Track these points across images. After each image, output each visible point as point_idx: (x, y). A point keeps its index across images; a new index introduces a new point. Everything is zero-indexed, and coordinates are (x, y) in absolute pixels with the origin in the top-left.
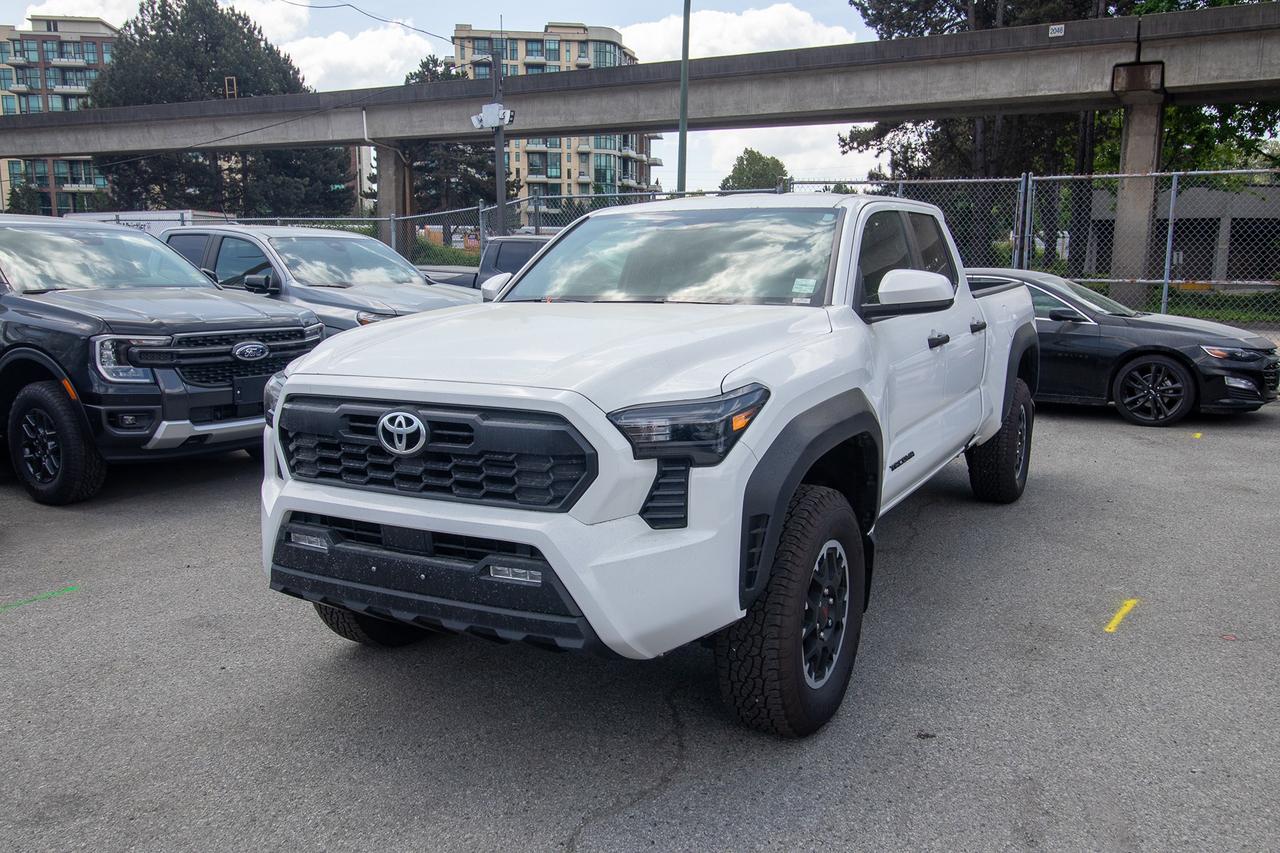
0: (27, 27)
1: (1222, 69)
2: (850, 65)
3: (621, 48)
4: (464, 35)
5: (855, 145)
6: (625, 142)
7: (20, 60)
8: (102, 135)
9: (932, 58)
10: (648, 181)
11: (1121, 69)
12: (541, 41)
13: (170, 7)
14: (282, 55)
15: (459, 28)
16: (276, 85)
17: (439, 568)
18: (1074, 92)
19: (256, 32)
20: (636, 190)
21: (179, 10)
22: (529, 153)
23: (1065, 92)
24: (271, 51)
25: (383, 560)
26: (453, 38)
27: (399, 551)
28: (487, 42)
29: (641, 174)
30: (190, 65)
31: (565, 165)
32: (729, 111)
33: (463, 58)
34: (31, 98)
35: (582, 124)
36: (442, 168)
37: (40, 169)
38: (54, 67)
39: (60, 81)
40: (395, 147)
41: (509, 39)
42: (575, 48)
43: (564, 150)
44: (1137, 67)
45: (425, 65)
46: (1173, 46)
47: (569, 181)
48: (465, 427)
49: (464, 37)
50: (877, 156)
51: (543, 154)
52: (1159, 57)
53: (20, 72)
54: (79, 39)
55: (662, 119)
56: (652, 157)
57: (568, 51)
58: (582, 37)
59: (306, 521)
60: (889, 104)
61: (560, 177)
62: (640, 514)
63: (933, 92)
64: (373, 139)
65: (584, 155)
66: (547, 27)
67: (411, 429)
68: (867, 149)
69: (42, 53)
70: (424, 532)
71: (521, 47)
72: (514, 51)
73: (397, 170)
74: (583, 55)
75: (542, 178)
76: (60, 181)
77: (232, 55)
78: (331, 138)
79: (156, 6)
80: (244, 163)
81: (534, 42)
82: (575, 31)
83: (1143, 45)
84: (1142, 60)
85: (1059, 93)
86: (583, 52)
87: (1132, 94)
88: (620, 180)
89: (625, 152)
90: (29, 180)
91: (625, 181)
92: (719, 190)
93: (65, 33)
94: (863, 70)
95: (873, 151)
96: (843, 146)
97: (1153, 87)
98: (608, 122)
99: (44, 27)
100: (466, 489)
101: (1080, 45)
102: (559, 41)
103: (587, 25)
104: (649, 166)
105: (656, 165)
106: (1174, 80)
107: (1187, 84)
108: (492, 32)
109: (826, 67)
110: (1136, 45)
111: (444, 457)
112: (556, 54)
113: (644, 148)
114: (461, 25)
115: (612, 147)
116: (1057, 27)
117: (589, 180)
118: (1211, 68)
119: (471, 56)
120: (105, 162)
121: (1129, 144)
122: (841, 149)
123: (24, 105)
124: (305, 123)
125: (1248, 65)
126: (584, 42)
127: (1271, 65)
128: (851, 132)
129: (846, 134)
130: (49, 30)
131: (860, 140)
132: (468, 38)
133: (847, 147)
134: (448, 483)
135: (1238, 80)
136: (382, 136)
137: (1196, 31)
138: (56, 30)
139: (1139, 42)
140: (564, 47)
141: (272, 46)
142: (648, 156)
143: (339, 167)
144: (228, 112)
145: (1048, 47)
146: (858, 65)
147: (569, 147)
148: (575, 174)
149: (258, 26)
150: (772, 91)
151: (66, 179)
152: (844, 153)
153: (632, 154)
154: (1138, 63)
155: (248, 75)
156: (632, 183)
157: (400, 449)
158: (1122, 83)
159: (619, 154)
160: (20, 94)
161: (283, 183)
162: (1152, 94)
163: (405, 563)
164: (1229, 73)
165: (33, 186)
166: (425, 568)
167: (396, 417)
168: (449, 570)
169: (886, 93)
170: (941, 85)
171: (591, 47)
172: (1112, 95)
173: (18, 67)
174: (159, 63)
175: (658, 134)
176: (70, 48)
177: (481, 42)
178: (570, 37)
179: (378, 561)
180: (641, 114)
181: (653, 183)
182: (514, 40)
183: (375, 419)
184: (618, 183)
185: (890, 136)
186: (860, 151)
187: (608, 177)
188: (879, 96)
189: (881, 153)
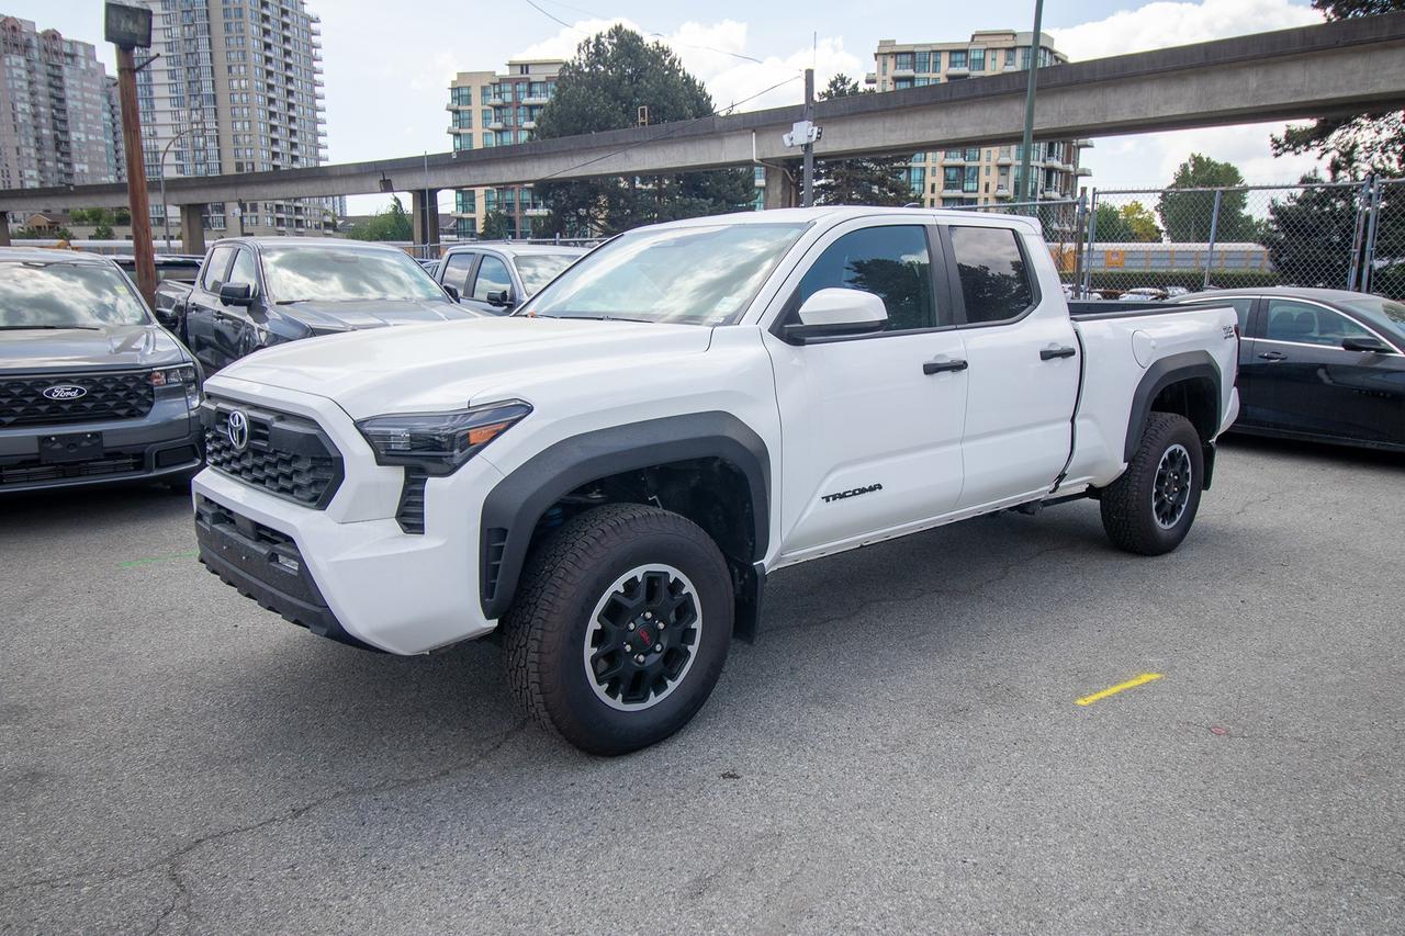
0: (505, 72)
2: (1270, 56)
3: (1052, 52)
4: (887, 50)
5: (1292, 146)
6: (1050, 153)
7: (498, 101)
8: (536, 164)
10: (1074, 193)
12: (965, 51)
13: (603, 45)
14: (697, 83)
15: (883, 44)
16: (690, 112)
19: (676, 63)
21: (610, 47)
22: (945, 167)
24: (689, 81)
26: (876, 55)
28: (910, 56)
29: (1066, 185)
30: (616, 97)
31: (983, 179)
32: (1124, 114)
33: (884, 74)
34: (504, 134)
35: (963, 136)
36: (845, 185)
37: (509, 196)
38: (524, 106)
39: (528, 117)
40: (784, 166)
41: (934, 51)
42: (1001, 56)
43: (983, 163)
45: (833, 84)
47: (986, 195)
48: (263, 426)
49: (888, 53)
50: (1320, 158)
51: (962, 168)
53: (497, 111)
54: (544, 79)
55: (1048, 127)
56: (1080, 166)
57: (994, 59)
58: (1011, 44)
60: (1317, 97)
61: (977, 191)
62: (395, 518)
63: (1375, 81)
64: (761, 160)
65: (1004, 168)
66: (973, 36)
67: (240, 426)
68: (1306, 150)
69: (515, 93)
71: (945, 59)
72: (937, 63)
73: (784, 188)
74: (1009, 62)
75: (957, 193)
76: (524, 206)
77: (652, 86)
78: (723, 161)
79: (591, 45)
80: (659, 185)
81: (958, 53)
82: (1003, 38)
86: (1010, 60)
88: (1042, 192)
89: (1049, 163)
90: (500, 207)
91: (1047, 194)
93: (536, 75)
94: (1288, 61)
95: (1317, 152)
96: (1276, 148)
99: (518, 70)
102: (985, 50)
103: (1017, 31)
104: (1077, 176)
105: (1085, 175)
108: (915, 46)
109: (1240, 60)
111: (258, 453)
112: (981, 63)
113: (1071, 157)
114: (885, 42)
115: (1038, 156)
117: (1008, 194)
119: (892, 71)
120: (544, 189)
122: (1274, 151)
123: (499, 140)
124: (701, 147)
126: (1013, 49)
128: (1287, 131)
129: (1280, 134)
130: (522, 72)
131: (1295, 141)
132: (890, 53)
133: (1281, 149)
136: (770, 156)
138: (527, 72)
140: (989, 55)
141: (689, 76)
142: (1076, 165)
143: (743, 186)
144: (636, 139)
146: (1281, 54)
147: (989, 159)
148: (992, 188)
149: (678, 58)
150: (1175, 90)
151: (528, 204)
152: (1277, 155)
153: (1058, 164)
155: (665, 103)
156: (1056, 195)
157: (237, 444)
159: (1043, 165)
160: (498, 131)
161: (692, 204)
165: (503, 211)
166: (245, 551)
169: (1316, 86)
170: (1385, 73)
171: (1019, 54)
173: (497, 107)
174: (589, 97)
175: (1089, 141)
176: (537, 88)
177: (904, 57)
178: (997, 45)
181: (1078, 194)
182: (938, 52)
184: (1040, 196)
185: (1337, 133)
186: (1297, 154)
187: (1030, 190)
188: (1306, 90)
189: (1322, 155)
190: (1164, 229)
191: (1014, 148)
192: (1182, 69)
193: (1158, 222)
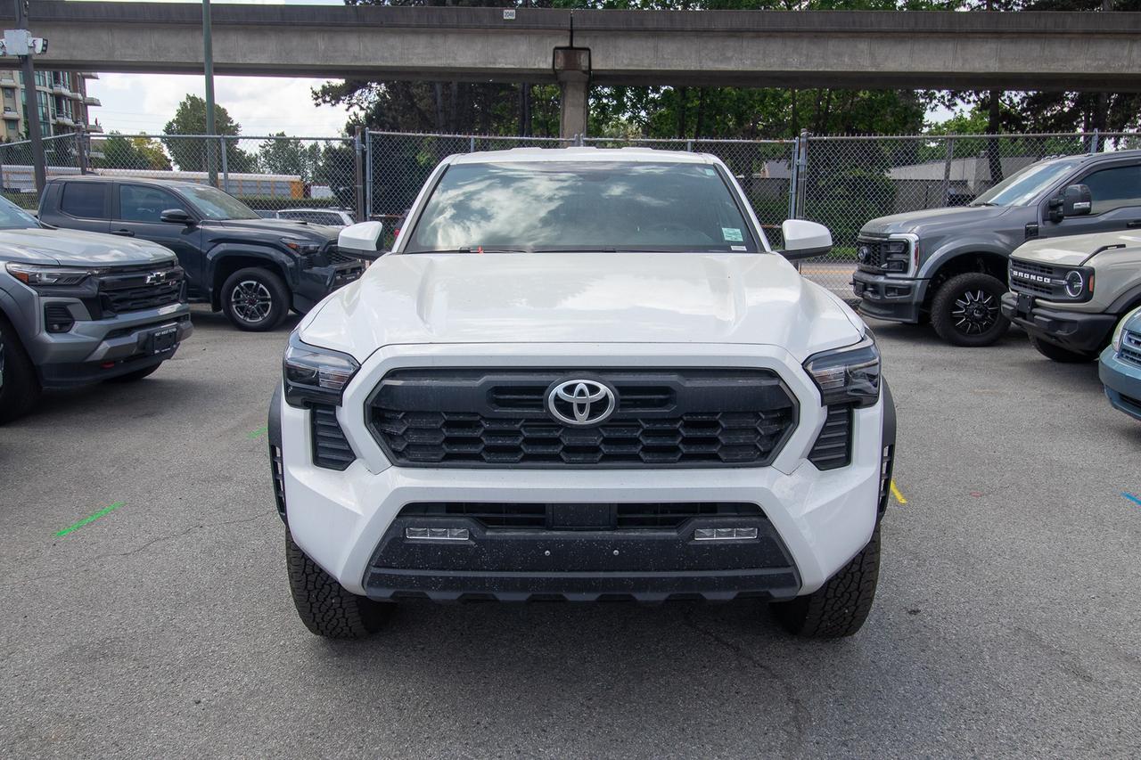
1: (631, 59)
2: (333, 25)
5: (328, 99)
6: (56, 79)
9: (408, 26)
10: (86, 120)
11: (560, 51)
17: (636, 541)
18: (525, 67)
20: (73, 129)
23: (518, 67)
25: (559, 542)
27: (571, 530)
29: (77, 113)
44: (571, 51)
46: (596, 37)
48: (665, 390)
50: (347, 110)
52: (586, 45)
56: (88, 96)
59: (425, 512)
60: (371, 64)
62: (809, 457)
63: (410, 57)
65: (9, 90)
67: (597, 397)
68: (338, 103)
70: (610, 505)
83: (574, 35)
84: (575, 45)
85: (513, 66)
87: (567, 72)
88: (54, 118)
89: (56, 90)
91: (60, 120)
92: (163, 134)
95: (342, 106)
96: (316, 99)
97: (584, 69)
98: (79, 58)
100: (656, 455)
101: (528, 28)
104: (86, 106)
105: (95, 105)
106: (598, 64)
107: (607, 68)
109: (310, 25)
110: (569, 34)
111: (632, 423)
113: (78, 86)
115: (43, 82)
116: (510, 11)
117: (18, 116)
118: (623, 57)
121: (566, 111)
122: (315, 102)
125: (648, 57)
127: (663, 58)
128: (323, 87)
129: (318, 88)
131: (332, 95)
133: (320, 100)
134: (637, 450)
135: (641, 68)
137: (612, 26)
139: (572, 31)
142: (84, 94)
145: (504, 27)
146: (339, 25)
150: (259, 42)
152: (317, 105)
153: (66, 92)
154: (571, 48)
156: (69, 121)
157: (582, 419)
158: (560, 64)
159: (50, 91)
162: (581, 73)
163: (590, 541)
164: (636, 62)
166: (616, 544)
167: (575, 385)
168: (650, 542)
169: (367, 54)
170: (416, 51)
172: (552, 73)
175: (93, 74)
179: (549, 544)
180: (117, 53)
181: (92, 122)
183: (542, 390)
184: (52, 121)
185: (359, 92)
186: (333, 105)
187: (41, 114)
188: (362, 56)
189: (349, 107)
190: (172, 159)
191: (16, 73)
192: (262, 24)
193: (167, 152)
